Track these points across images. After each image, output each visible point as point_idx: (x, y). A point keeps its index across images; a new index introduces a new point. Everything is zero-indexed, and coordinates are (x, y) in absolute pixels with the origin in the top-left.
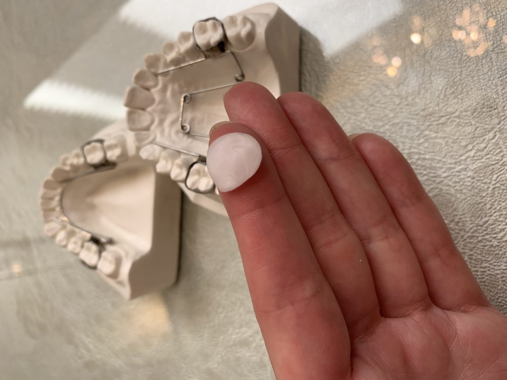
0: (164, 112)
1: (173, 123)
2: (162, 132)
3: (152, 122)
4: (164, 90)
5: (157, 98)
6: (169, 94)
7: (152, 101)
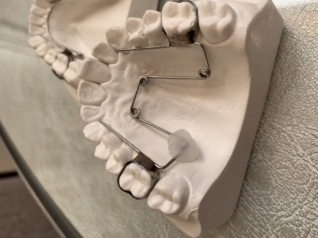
0: (118, 91)
1: (124, 103)
2: (113, 110)
3: (104, 98)
4: (122, 68)
5: (114, 75)
6: (126, 72)
7: (109, 77)
